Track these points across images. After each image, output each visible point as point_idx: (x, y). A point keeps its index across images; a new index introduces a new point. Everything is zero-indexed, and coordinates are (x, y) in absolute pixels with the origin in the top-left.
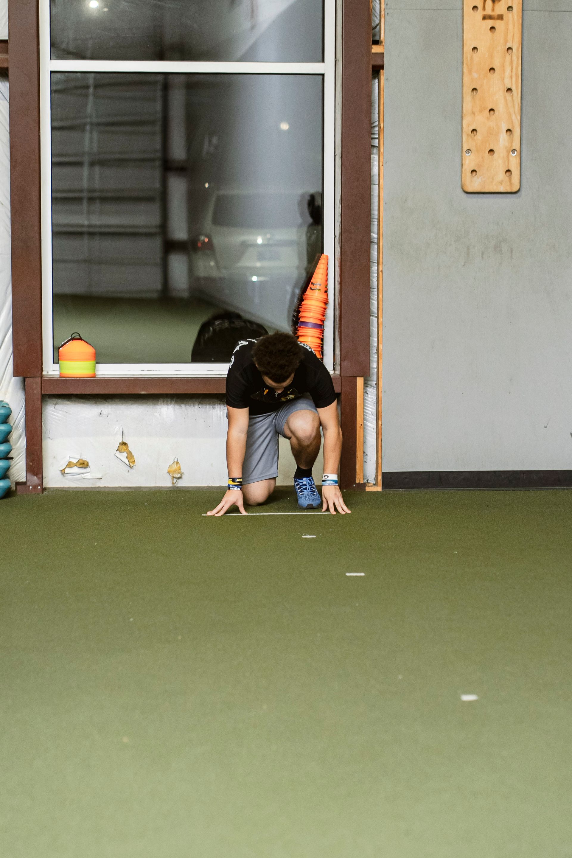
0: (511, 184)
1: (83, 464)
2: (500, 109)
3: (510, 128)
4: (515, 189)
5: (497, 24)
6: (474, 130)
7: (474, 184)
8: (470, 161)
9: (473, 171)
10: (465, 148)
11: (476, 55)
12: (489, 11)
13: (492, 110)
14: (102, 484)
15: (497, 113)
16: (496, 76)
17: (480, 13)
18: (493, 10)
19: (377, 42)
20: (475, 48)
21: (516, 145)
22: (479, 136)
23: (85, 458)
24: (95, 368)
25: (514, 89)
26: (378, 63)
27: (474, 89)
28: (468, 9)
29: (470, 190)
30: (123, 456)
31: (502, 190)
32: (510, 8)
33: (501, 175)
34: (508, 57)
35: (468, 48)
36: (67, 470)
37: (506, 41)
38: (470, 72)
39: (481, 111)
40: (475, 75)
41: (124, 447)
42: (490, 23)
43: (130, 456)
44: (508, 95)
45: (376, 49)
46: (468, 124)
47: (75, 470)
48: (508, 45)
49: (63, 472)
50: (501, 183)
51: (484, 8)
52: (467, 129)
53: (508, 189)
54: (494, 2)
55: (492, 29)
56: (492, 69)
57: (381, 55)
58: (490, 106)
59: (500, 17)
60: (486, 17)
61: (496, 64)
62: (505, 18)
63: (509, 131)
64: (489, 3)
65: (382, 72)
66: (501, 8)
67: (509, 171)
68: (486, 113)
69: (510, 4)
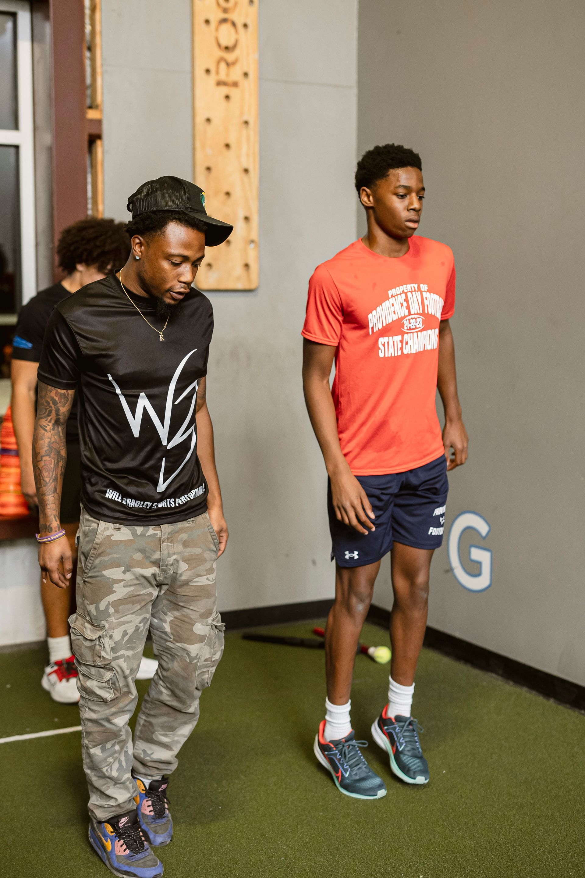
0: (249, 280)
2: (237, 193)
3: (247, 214)
4: (253, 286)
5: (233, 92)
7: (209, 280)
9: (208, 265)
11: (210, 129)
12: (223, 77)
13: (228, 194)
15: (233, 197)
16: (231, 153)
17: (212, 79)
18: (228, 75)
19: (93, 106)
20: (208, 120)
21: (254, 235)
25: (251, 169)
26: (94, 131)
27: (209, 169)
28: (199, 72)
29: (204, 286)
31: (240, 286)
32: (246, 74)
33: (239, 270)
34: (244, 132)
35: (200, 119)
37: (242, 114)
38: (203, 147)
39: (217, 193)
40: (209, 151)
42: (224, 90)
44: (245, 178)
45: (92, 114)
48: (245, 118)
50: (238, 279)
51: (217, 73)
53: (246, 286)
54: (228, 65)
55: (227, 97)
56: (228, 146)
57: (99, 122)
58: (226, 189)
59: (235, 84)
60: (220, 83)
61: (232, 141)
62: (241, 84)
63: (247, 219)
64: (223, 65)
65: (99, 143)
66: (236, 74)
67: (247, 266)
68: (222, 196)
69: (245, 70)
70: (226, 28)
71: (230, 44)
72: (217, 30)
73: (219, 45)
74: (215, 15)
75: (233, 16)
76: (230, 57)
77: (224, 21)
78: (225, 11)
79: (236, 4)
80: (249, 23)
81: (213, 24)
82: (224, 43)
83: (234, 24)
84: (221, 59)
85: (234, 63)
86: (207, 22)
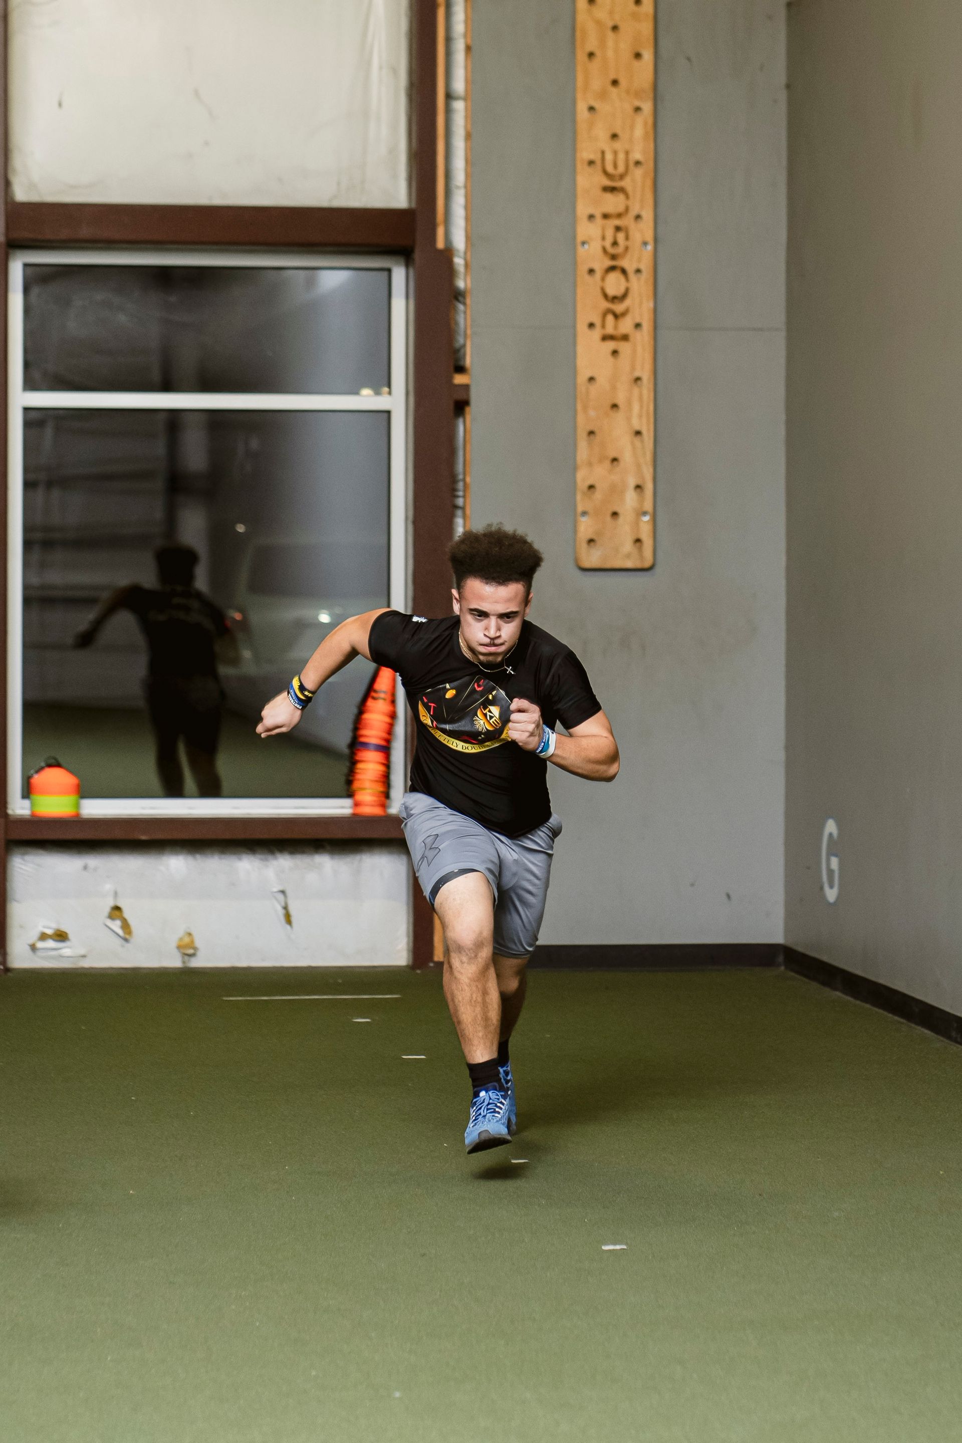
0: (642, 558)
1: (61, 936)
2: (627, 457)
3: (639, 483)
4: (647, 564)
5: (623, 347)
6: (591, 487)
7: (592, 559)
8: (586, 527)
9: (591, 541)
10: (580, 509)
11: (594, 389)
12: (610, 330)
13: (615, 460)
14: (86, 964)
15: (622, 464)
16: (619, 417)
17: (597, 333)
18: (616, 327)
19: (460, 369)
20: (591, 379)
21: (648, 505)
22: (598, 495)
23: (64, 928)
24: (78, 806)
25: (644, 432)
26: (462, 397)
27: (591, 433)
28: (582, 327)
29: (587, 564)
30: (116, 925)
31: (629, 564)
32: (638, 326)
33: (628, 546)
34: (636, 391)
35: (582, 378)
36: (40, 945)
37: (633, 368)
38: (585, 408)
39: (601, 461)
40: (592, 413)
41: (117, 913)
42: (611, 345)
43: (126, 926)
44: (637, 441)
45: (459, 379)
46: (583, 477)
47: (50, 944)
48: (637, 374)
49: (33, 948)
50: (628, 556)
51: (603, 326)
52: (582, 484)
53: (639, 565)
54: (616, 316)
55: (615, 353)
56: (615, 406)
57: (466, 387)
58: (613, 454)
59: (625, 338)
60: (606, 338)
61: (620, 399)
62: (631, 338)
63: (638, 487)
64: (610, 318)
65: (467, 409)
66: (626, 326)
67: (638, 541)
68: (607, 463)
69: (638, 320)
70: (613, 277)
71: (619, 292)
72: (603, 279)
73: (605, 296)
74: (601, 263)
75: (625, 263)
76: (619, 308)
77: (612, 268)
78: (614, 257)
79: (627, 249)
80: (642, 267)
81: (598, 275)
82: (611, 292)
83: (624, 271)
84: (609, 311)
85: (624, 314)
86: (591, 271)
